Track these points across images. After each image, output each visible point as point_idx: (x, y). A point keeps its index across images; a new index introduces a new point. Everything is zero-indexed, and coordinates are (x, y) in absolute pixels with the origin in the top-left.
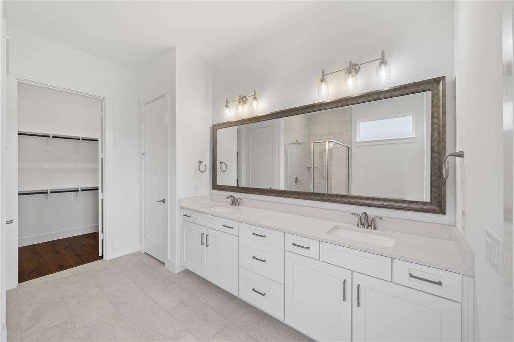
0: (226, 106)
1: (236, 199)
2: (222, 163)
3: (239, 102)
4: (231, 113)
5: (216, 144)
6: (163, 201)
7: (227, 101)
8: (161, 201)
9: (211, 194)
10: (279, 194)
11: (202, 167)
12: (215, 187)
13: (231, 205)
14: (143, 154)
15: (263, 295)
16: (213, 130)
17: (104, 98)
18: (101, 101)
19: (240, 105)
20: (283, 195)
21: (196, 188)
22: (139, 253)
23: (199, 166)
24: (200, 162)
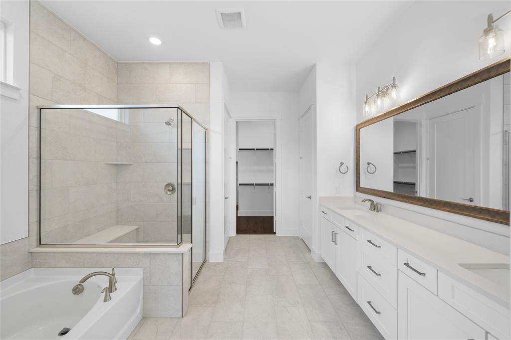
0: (366, 103)
1: (375, 203)
2: (370, 163)
3: (378, 96)
4: (372, 110)
5: (359, 144)
6: (310, 198)
7: (367, 97)
8: (308, 198)
9: (355, 196)
10: (424, 203)
11: (343, 169)
12: (358, 188)
13: (370, 209)
14: (301, 158)
15: (377, 313)
16: (356, 130)
17: (275, 120)
18: (274, 121)
19: (379, 98)
20: (430, 206)
21: (337, 189)
22: (297, 238)
23: (340, 167)
24: (342, 164)
